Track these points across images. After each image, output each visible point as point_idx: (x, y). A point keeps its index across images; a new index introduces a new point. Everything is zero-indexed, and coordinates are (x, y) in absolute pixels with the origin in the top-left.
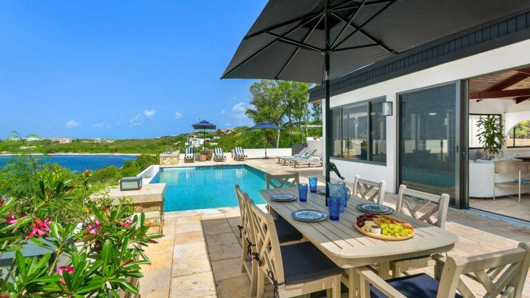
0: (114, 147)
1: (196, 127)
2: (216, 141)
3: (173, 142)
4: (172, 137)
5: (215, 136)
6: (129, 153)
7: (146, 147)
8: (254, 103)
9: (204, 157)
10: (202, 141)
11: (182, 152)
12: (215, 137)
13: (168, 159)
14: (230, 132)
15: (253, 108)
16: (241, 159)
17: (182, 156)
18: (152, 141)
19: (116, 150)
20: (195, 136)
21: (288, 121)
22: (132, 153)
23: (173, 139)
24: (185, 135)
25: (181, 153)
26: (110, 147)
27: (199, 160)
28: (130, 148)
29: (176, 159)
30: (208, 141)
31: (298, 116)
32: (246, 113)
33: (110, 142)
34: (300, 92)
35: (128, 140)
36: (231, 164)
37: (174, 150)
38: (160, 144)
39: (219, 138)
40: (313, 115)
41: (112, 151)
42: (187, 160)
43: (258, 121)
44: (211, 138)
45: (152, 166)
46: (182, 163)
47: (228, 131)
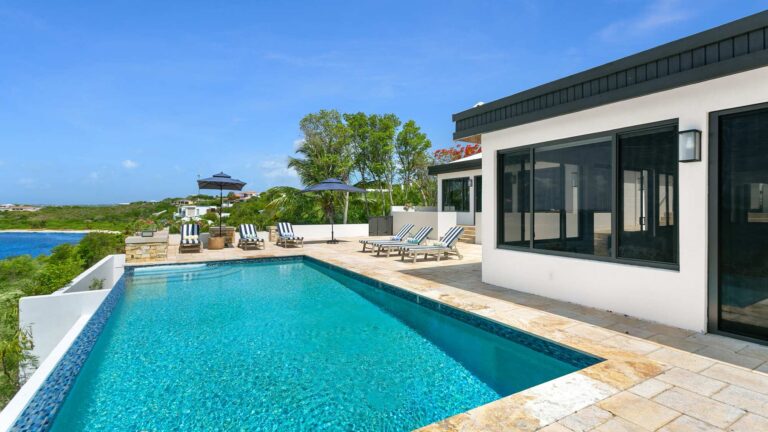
0: (39, 219)
1: (204, 184)
2: (227, 210)
3: (151, 211)
4: (151, 203)
5: (225, 202)
6: (71, 228)
7: (103, 220)
8: (303, 150)
9: (220, 241)
10: (203, 211)
11: (174, 231)
12: (224, 205)
13: (145, 247)
14: (249, 197)
15: (302, 157)
16: (291, 244)
17: (175, 239)
18: (113, 209)
19: (43, 225)
20: (190, 203)
21: (360, 179)
22: (75, 229)
23: (152, 207)
24: (173, 200)
25: (171, 232)
26: (34, 219)
27: (209, 246)
28: (72, 221)
29: (163, 247)
30: (213, 210)
31: (378, 172)
32: (290, 165)
33: (31, 210)
34: (380, 133)
35: (68, 207)
36: (277, 255)
37: (160, 229)
38: (128, 215)
39: (231, 205)
40: (401, 172)
41: (35, 226)
42: (185, 248)
43: (309, 178)
44: (219, 205)
45: (110, 256)
46: (174, 256)
47: (246, 195)
